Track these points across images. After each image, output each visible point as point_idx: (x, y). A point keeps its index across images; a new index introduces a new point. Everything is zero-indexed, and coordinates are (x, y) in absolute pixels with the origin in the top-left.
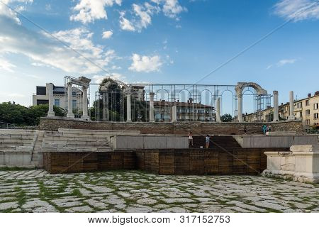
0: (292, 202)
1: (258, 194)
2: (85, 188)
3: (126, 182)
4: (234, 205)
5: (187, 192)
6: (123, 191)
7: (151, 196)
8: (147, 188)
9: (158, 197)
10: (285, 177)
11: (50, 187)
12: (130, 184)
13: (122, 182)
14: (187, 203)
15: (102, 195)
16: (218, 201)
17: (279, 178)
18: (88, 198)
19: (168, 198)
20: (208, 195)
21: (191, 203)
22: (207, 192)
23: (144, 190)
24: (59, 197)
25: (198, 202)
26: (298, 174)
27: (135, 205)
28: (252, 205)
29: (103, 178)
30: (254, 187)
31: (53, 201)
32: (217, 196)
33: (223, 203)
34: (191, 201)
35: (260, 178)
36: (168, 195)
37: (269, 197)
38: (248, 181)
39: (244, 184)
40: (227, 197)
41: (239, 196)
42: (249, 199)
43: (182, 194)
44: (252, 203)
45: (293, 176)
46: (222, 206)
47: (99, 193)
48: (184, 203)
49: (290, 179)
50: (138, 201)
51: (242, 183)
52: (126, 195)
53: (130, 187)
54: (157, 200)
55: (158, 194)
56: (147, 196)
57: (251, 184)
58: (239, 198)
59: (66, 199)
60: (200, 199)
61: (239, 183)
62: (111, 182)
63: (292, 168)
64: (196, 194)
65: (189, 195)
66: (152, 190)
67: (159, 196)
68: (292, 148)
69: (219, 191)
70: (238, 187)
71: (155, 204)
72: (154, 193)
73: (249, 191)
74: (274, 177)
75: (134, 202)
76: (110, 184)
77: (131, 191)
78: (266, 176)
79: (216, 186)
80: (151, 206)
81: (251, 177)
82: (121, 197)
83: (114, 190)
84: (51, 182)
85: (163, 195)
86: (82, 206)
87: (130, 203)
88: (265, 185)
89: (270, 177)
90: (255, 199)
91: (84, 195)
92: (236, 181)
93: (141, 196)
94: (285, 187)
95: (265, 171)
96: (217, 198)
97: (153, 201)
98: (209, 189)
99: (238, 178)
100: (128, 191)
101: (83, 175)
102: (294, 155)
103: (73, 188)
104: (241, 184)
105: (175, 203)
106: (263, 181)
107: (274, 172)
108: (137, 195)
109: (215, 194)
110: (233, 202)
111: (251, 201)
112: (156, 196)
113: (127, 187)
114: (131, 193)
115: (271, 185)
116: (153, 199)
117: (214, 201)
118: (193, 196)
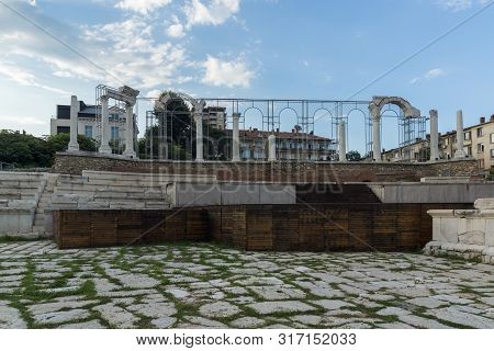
1: (432, 292)
2: (108, 277)
3: (186, 265)
4: (394, 318)
5: (298, 287)
6: (177, 284)
7: (229, 296)
8: (223, 278)
9: (242, 300)
10: (466, 256)
11: (44, 275)
12: (192, 269)
14: (299, 313)
15: (134, 293)
16: (361, 307)
17: (454, 257)
18: (105, 300)
19: (261, 300)
20: (340, 294)
21: (309, 313)
22: (334, 285)
23: (217, 282)
24: (51, 298)
25: (321, 311)
26: (491, 251)
27: (195, 319)
28: (431, 317)
29: (148, 257)
30: (419, 276)
31: (31, 308)
32: (357, 296)
33: (371, 313)
34: (306, 307)
35: (422, 257)
36: (261, 294)
37: (454, 298)
38: (403, 264)
39: (399, 270)
40: (372, 297)
41: (397, 297)
42: (419, 302)
43: (289, 291)
44: (428, 313)
45: (481, 254)
46: (372, 320)
47: (129, 289)
48: (293, 314)
49: (477, 260)
50: (203, 310)
51: (393, 266)
52: (179, 293)
53: (192, 275)
54: (241, 306)
55: (243, 290)
56: (220, 295)
57: (411, 269)
58: (398, 300)
59: (62, 302)
60: (324, 303)
61: (388, 266)
62: (161, 265)
63: (479, 239)
64: (315, 291)
65: (300, 294)
66: (234, 285)
67: (245, 295)
68: (478, 203)
69: (357, 284)
70: (389, 275)
71: (236, 317)
72: (235, 290)
73: (412, 283)
74: (445, 256)
75: (194, 310)
76: (156, 270)
77: (192, 286)
78: (432, 254)
79: (349, 274)
80: (227, 321)
81: (405, 255)
82: (170, 297)
83: (159, 282)
84: (52, 265)
85: (252, 294)
86: (85, 320)
87: (185, 314)
88: (437, 272)
89: (439, 256)
90: (431, 302)
91: (99, 294)
92: (381, 262)
93: (208, 298)
94: (473, 275)
95: (430, 244)
96: (357, 301)
97: (233, 310)
98: (338, 280)
99: (384, 258)
100: (185, 285)
101: (114, 252)
102: (483, 216)
103: (85, 277)
104: (392, 270)
105: (276, 314)
106: (429, 263)
107: (447, 246)
108: (203, 293)
109: (350, 290)
110: (389, 311)
111: (424, 309)
112: (238, 296)
113: (187, 275)
114: (191, 290)
115: (446, 271)
116: (232, 303)
117: (351, 309)
118: (310, 297)
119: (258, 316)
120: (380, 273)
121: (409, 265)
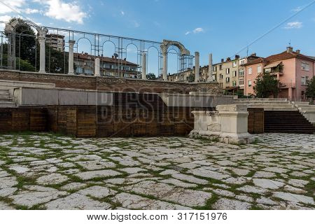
0: (229, 168)
1: (192, 159)
3: (28, 149)
4: (169, 176)
5: (111, 160)
6: (19, 163)
7: (61, 170)
8: (57, 157)
9: (71, 171)
10: (211, 138)
12: (33, 152)
13: (23, 149)
14: (111, 177)
16: (150, 171)
17: (205, 139)
19: (85, 170)
20: (137, 163)
21: (117, 177)
22: (135, 158)
23: (53, 160)
25: (125, 175)
26: (224, 135)
27: (32, 187)
28: (190, 174)
30: (186, 150)
32: (148, 164)
33: (156, 174)
34: (116, 173)
35: (188, 139)
36: (85, 166)
37: (203, 163)
38: (177, 144)
39: (174, 147)
40: (158, 164)
41: (172, 163)
42: (184, 166)
43: (105, 163)
44: (189, 172)
45: (219, 137)
46: (156, 179)
48: (107, 178)
49: (216, 140)
50: (40, 180)
51: (172, 145)
52: (21, 170)
53: (33, 156)
54: (69, 176)
55: (72, 165)
56: (54, 169)
57: (181, 146)
58: (173, 165)
60: (127, 170)
61: (168, 145)
62: (6, 150)
63: (218, 128)
64: (122, 163)
65: (112, 165)
66: (65, 161)
67: (73, 168)
68: (218, 107)
69: (149, 157)
70: (169, 151)
71: (65, 183)
72: (66, 165)
73: (181, 155)
74: (201, 138)
75: (32, 181)
76: (2, 153)
77: (32, 163)
78: (194, 137)
79: (145, 151)
80: (58, 187)
81: (179, 138)
82: (13, 173)
83: (4, 162)
85: (78, 167)
88: (196, 147)
89: (198, 138)
90: (191, 165)
92: (165, 143)
93: (45, 171)
94: (214, 149)
95: (192, 131)
96: (148, 167)
97: (63, 178)
98: (138, 155)
99: (167, 140)
100: (27, 163)
102: (220, 115)
104: (171, 147)
105: (95, 180)
106: (191, 143)
107: (202, 132)
108: (41, 168)
109: (144, 161)
110: (167, 172)
111: (187, 169)
112: (68, 168)
113: (28, 156)
114: (31, 167)
115: (201, 147)
116: (63, 174)
117: (145, 172)
118: (119, 166)
119: (81, 181)
120: (163, 150)
121: (180, 144)
